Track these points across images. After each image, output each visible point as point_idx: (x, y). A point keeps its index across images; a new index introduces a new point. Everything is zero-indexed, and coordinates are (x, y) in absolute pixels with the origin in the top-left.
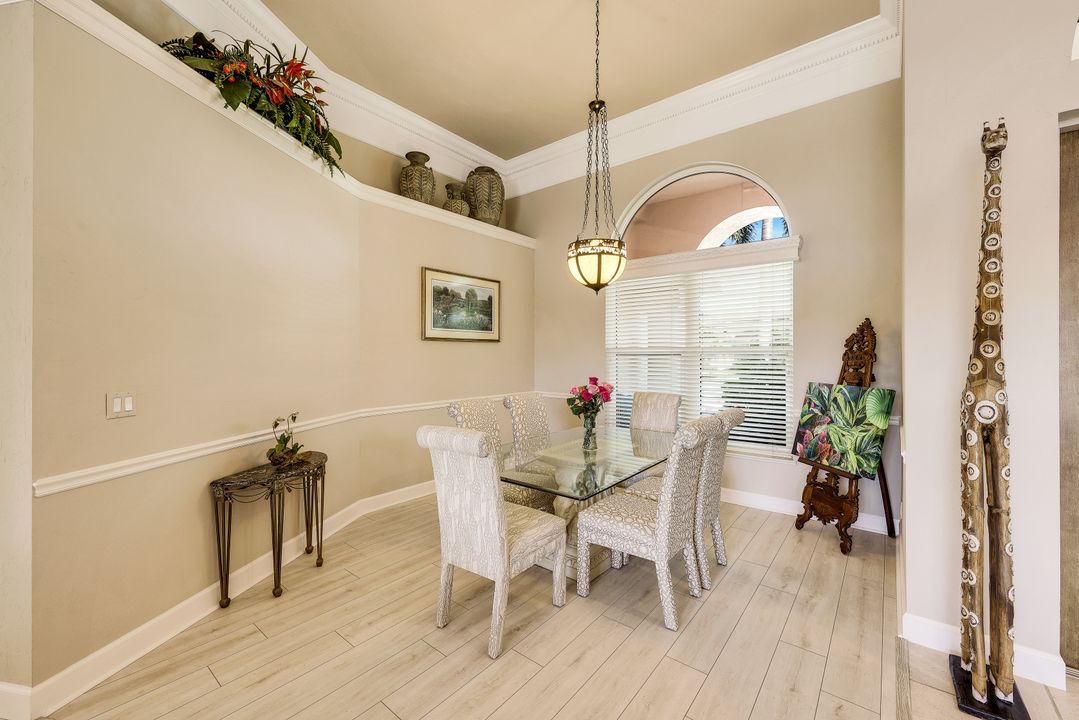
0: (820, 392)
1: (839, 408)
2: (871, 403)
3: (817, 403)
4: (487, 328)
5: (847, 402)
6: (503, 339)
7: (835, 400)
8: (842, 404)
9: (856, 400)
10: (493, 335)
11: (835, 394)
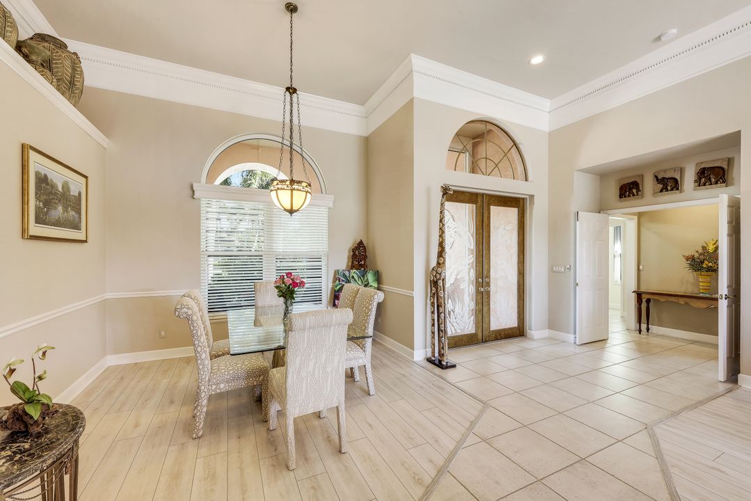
0: (344, 274)
1: (355, 280)
2: (370, 277)
3: (344, 279)
4: (76, 227)
5: (359, 277)
6: (88, 240)
7: (353, 277)
8: (357, 279)
9: (363, 276)
10: (79, 235)
11: (352, 274)
